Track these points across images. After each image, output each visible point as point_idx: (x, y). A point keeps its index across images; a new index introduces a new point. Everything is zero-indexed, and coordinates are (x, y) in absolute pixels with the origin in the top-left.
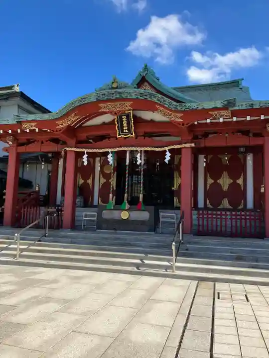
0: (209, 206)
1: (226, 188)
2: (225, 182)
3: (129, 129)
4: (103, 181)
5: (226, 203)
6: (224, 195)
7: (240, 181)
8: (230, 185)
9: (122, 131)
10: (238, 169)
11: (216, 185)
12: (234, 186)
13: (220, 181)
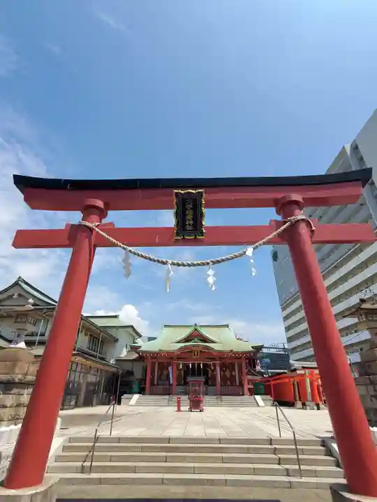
1: (228, 376)
6: (229, 379)
7: (234, 373)
9: (195, 355)
12: (232, 375)
13: (226, 373)
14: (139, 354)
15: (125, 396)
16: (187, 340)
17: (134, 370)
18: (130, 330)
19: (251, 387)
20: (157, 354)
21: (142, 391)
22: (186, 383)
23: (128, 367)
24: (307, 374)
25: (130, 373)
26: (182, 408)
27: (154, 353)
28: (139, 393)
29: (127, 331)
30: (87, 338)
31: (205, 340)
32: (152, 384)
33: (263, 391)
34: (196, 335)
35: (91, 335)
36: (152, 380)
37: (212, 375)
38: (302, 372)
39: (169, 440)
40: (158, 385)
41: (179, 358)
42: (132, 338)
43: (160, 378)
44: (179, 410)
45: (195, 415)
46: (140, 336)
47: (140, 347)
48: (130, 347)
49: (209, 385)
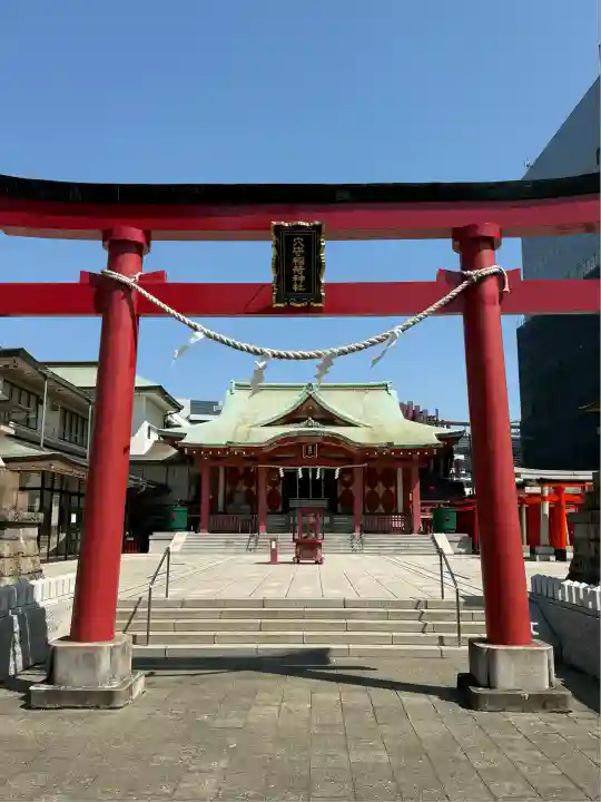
1: (381, 495)
2: (380, 489)
3: (313, 452)
4: (269, 488)
5: (381, 509)
6: (379, 501)
7: (392, 489)
8: (384, 492)
9: (307, 452)
10: (390, 480)
11: (373, 494)
12: (387, 493)
13: (376, 489)
14: (181, 450)
15: (157, 535)
16: (289, 419)
17: (169, 483)
18: (155, 395)
19: (429, 516)
20: (223, 450)
21: (193, 526)
22: (287, 510)
23: (159, 476)
24: (546, 494)
25: (163, 489)
26: (280, 558)
27: (214, 449)
28: (188, 529)
29: (148, 399)
30: (57, 415)
31: (330, 419)
32: (213, 510)
33: (452, 524)
34: (310, 410)
35: (65, 411)
36: (214, 502)
37: (344, 493)
38: (537, 490)
40: (224, 513)
42: (161, 414)
43: (229, 499)
44: (274, 561)
45: (307, 569)
46: (178, 408)
47: (182, 436)
48: (160, 436)
49: (336, 513)
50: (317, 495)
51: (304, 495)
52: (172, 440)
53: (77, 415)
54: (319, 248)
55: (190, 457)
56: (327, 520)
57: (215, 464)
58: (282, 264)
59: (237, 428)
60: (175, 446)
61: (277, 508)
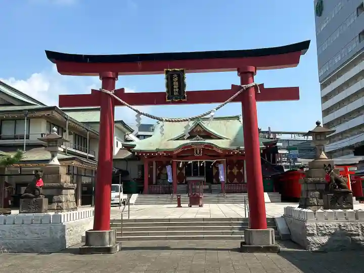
0: (229, 182)
1: (236, 174)
2: (235, 171)
3: (200, 153)
4: (179, 171)
5: (235, 180)
6: (235, 176)
7: (241, 171)
8: (237, 172)
9: (197, 153)
10: (240, 166)
11: (231, 173)
12: (239, 173)
13: (233, 171)
14: (133, 153)
17: (128, 170)
18: (120, 126)
20: (154, 153)
21: (140, 191)
23: (123, 167)
26: (182, 205)
27: (150, 152)
30: (72, 137)
31: (209, 135)
32: (150, 183)
34: (198, 131)
35: (75, 135)
36: (150, 180)
39: (169, 220)
40: (156, 184)
41: (179, 156)
42: (123, 135)
43: (158, 177)
44: (179, 206)
45: (195, 210)
46: (132, 131)
47: (134, 146)
48: (123, 146)
49: (213, 183)
50: (202, 174)
51: (196, 175)
52: (129, 148)
53: (82, 137)
54: (184, 78)
55: (138, 156)
56: (207, 187)
57: (151, 160)
58: (170, 85)
59: (161, 141)
60: (130, 151)
61: (183, 182)
